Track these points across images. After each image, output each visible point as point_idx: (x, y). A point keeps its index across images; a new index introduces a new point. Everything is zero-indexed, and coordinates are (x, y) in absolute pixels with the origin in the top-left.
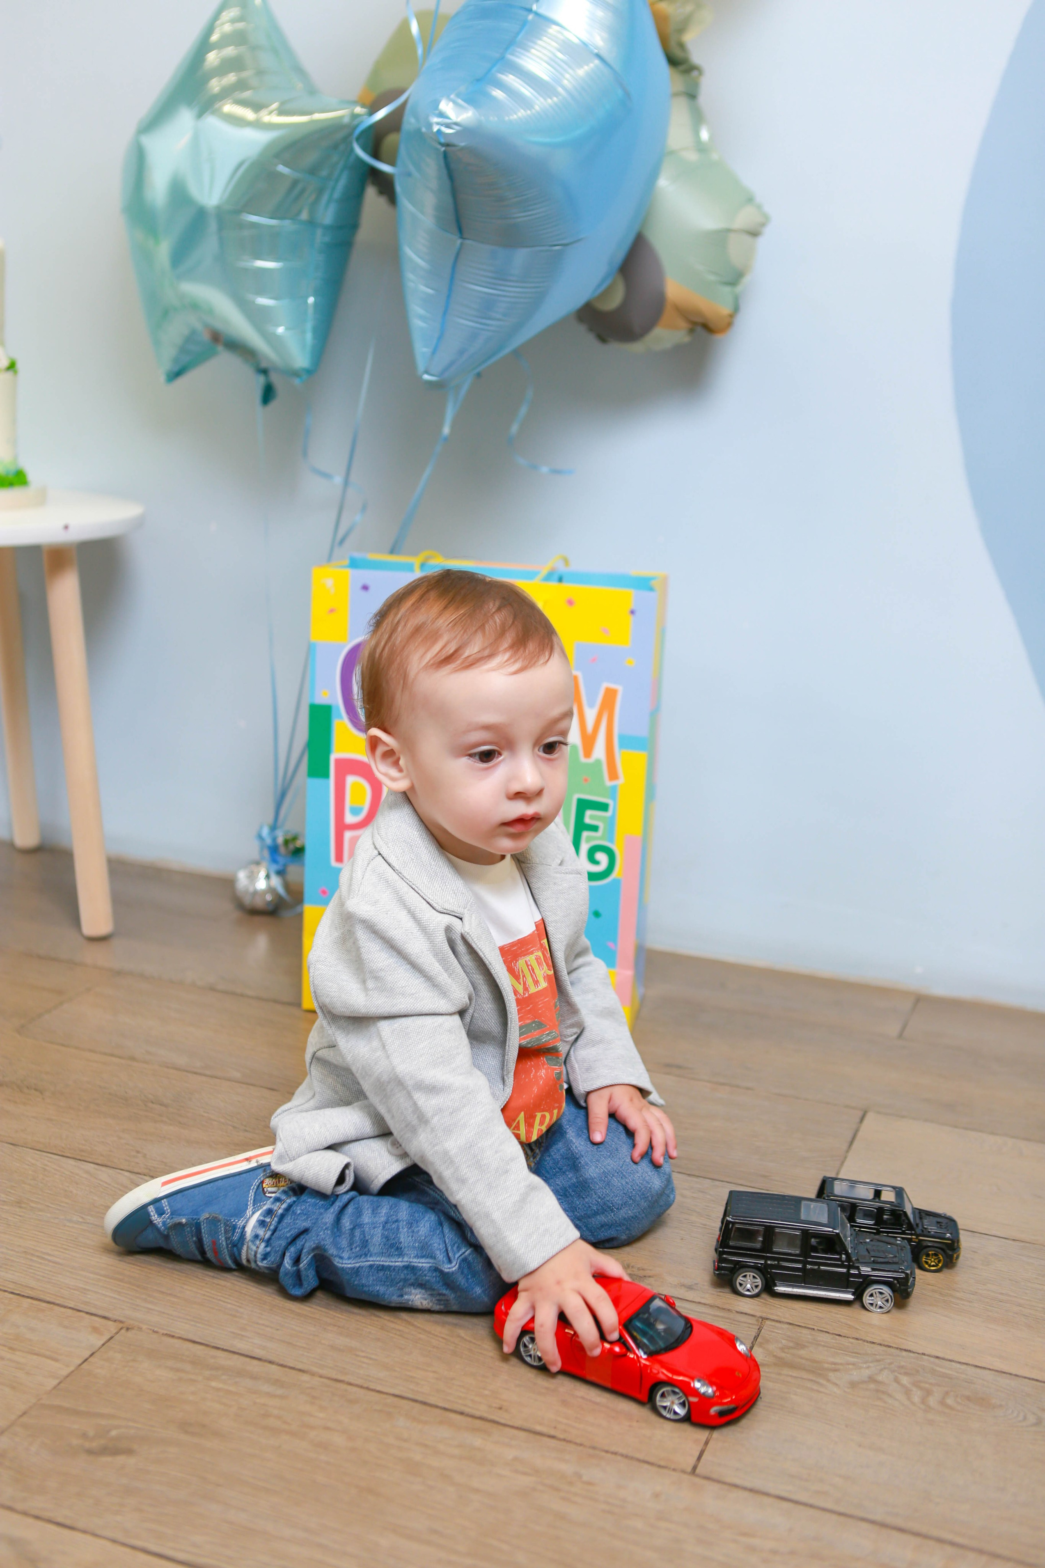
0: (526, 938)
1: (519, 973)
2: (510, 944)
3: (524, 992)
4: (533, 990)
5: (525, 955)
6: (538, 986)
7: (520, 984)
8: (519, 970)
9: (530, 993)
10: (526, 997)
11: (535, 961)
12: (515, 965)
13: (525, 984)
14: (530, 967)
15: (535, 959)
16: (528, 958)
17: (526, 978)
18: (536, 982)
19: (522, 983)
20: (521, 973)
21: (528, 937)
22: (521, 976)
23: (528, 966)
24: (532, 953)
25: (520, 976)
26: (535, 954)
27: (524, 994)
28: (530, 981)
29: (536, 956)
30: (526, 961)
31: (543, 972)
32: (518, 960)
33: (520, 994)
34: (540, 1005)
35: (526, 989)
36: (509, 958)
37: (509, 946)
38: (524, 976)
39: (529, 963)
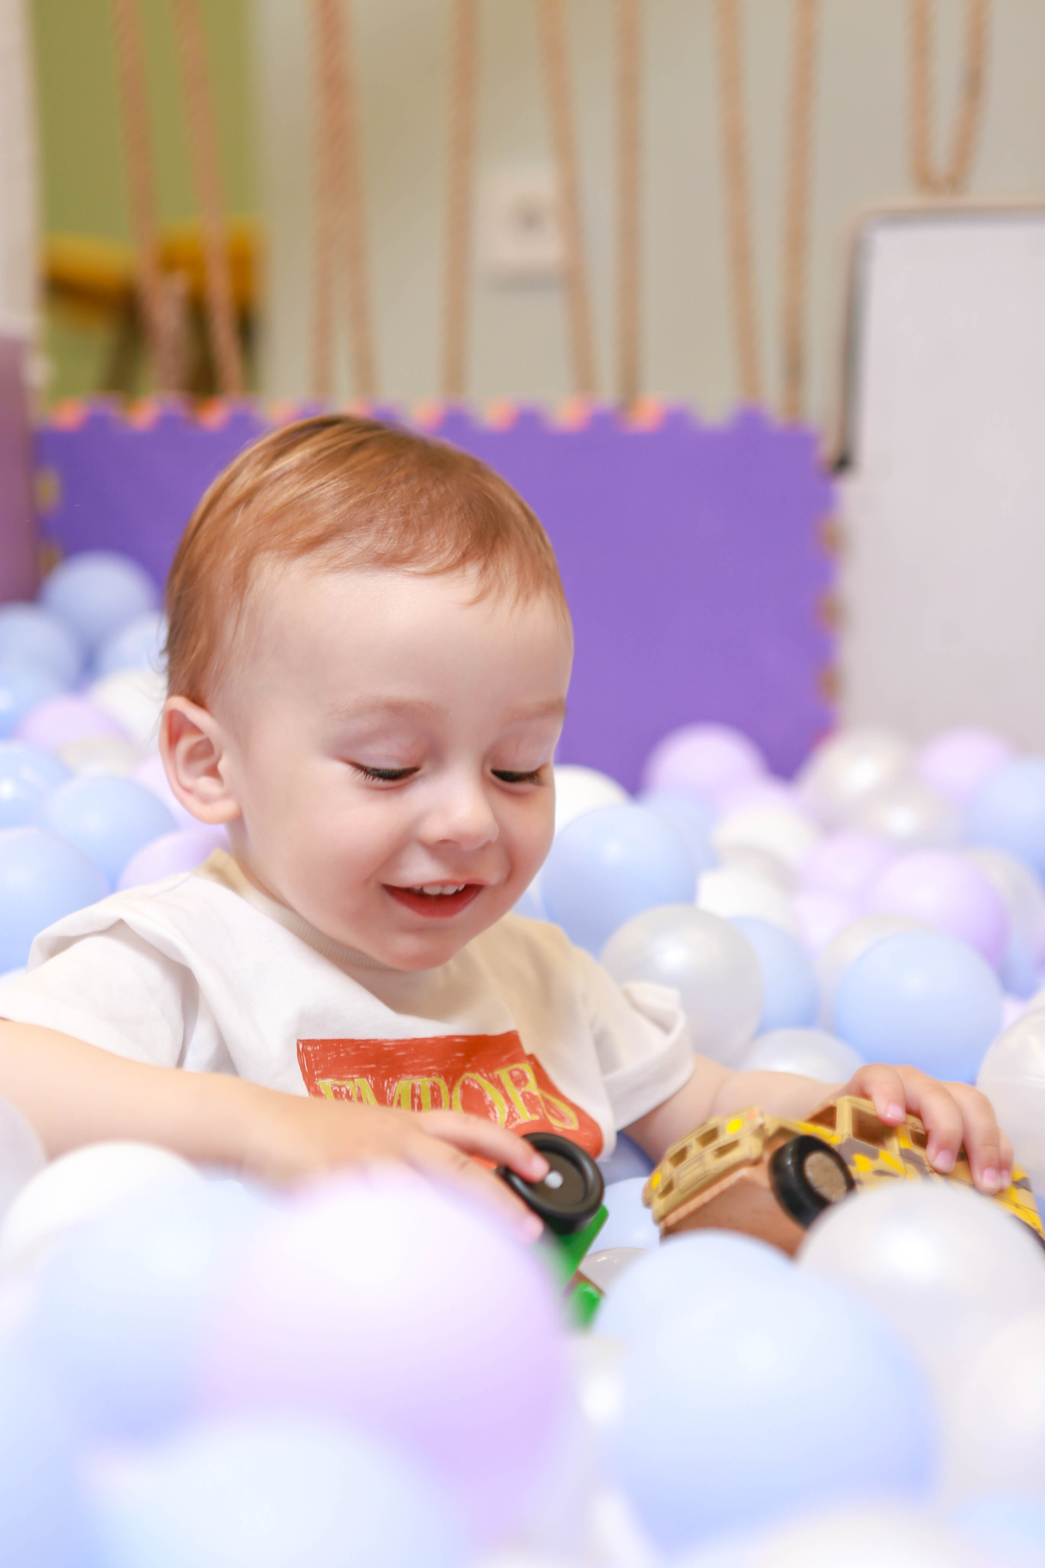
5: (412, 1073)
11: (430, 1091)
14: (416, 1100)
15: (429, 1087)
16: (417, 1081)
23: (413, 1095)
24: (425, 1074)
26: (428, 1078)
29: (429, 1081)
30: (412, 1086)
36: (382, 1070)
39: (417, 1091)
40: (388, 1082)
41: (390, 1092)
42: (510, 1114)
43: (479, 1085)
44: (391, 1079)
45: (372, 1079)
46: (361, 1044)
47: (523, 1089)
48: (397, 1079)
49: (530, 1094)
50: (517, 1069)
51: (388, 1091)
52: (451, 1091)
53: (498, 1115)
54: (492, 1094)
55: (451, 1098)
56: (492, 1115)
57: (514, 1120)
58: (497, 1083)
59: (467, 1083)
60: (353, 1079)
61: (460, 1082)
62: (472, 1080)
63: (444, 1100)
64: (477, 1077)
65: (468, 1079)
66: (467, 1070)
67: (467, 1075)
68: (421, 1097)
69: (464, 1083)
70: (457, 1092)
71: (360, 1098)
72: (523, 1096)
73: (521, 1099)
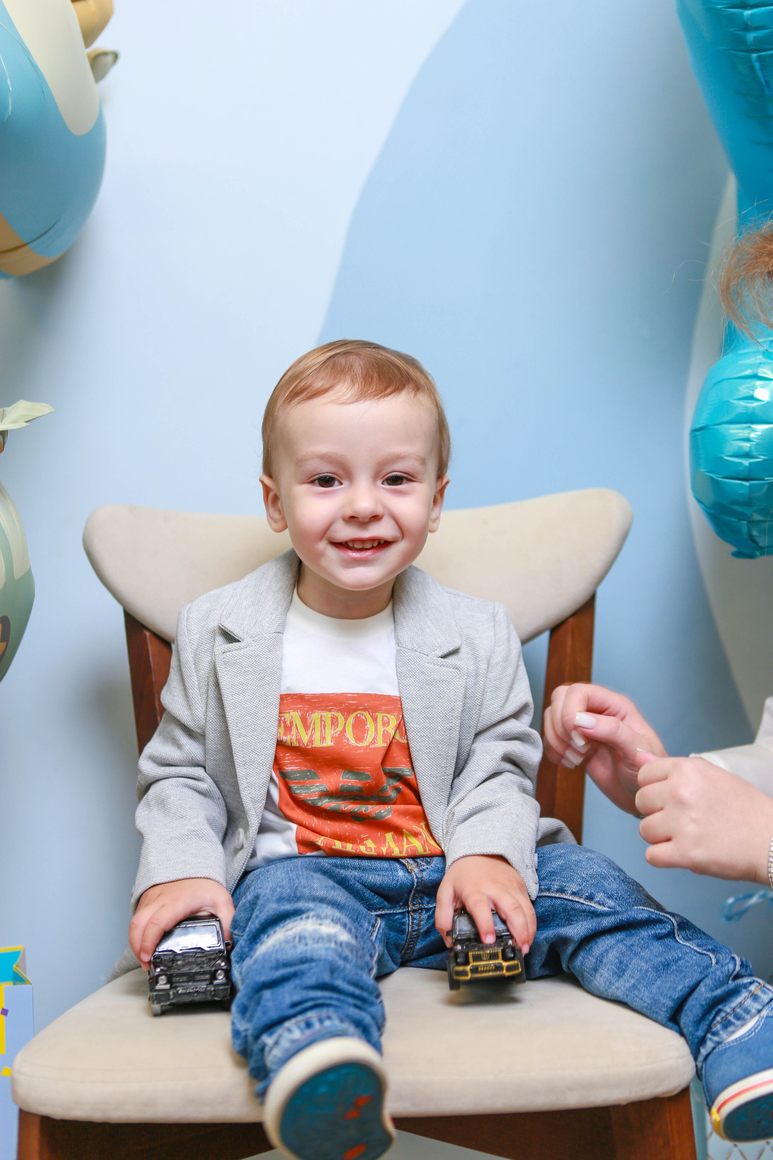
0: (330, 695)
1: (310, 724)
2: (312, 694)
3: (308, 743)
4: (317, 744)
5: (322, 710)
6: (323, 742)
7: (307, 734)
8: (311, 721)
9: (313, 746)
10: (309, 749)
11: (330, 719)
12: (309, 716)
13: (312, 736)
14: (323, 723)
15: (331, 717)
16: (324, 714)
17: (315, 731)
18: (323, 739)
19: (309, 734)
20: (312, 725)
21: (333, 695)
22: (311, 728)
23: (321, 720)
24: (330, 711)
25: (310, 726)
26: (333, 713)
27: (307, 745)
28: (317, 735)
29: (333, 715)
30: (321, 716)
31: (333, 732)
32: (315, 712)
33: (304, 743)
34: (319, 759)
35: (311, 741)
36: (306, 707)
37: (310, 697)
38: (314, 729)
39: (323, 719)
40: (309, 714)
41: (310, 718)
42: (374, 739)
43: (365, 717)
44: (310, 712)
45: (300, 712)
46: (294, 696)
47: (385, 728)
48: (313, 712)
49: (387, 732)
50: (386, 716)
51: (309, 718)
52: (346, 719)
53: (368, 737)
54: (370, 724)
55: (345, 724)
56: (365, 735)
57: (374, 743)
58: (375, 720)
59: (359, 715)
60: (289, 713)
61: (354, 715)
62: (363, 715)
63: (339, 725)
64: (366, 714)
65: (360, 713)
66: (360, 710)
67: (360, 712)
68: (326, 721)
69: (357, 715)
70: (351, 719)
71: (291, 723)
72: (383, 732)
73: (382, 733)
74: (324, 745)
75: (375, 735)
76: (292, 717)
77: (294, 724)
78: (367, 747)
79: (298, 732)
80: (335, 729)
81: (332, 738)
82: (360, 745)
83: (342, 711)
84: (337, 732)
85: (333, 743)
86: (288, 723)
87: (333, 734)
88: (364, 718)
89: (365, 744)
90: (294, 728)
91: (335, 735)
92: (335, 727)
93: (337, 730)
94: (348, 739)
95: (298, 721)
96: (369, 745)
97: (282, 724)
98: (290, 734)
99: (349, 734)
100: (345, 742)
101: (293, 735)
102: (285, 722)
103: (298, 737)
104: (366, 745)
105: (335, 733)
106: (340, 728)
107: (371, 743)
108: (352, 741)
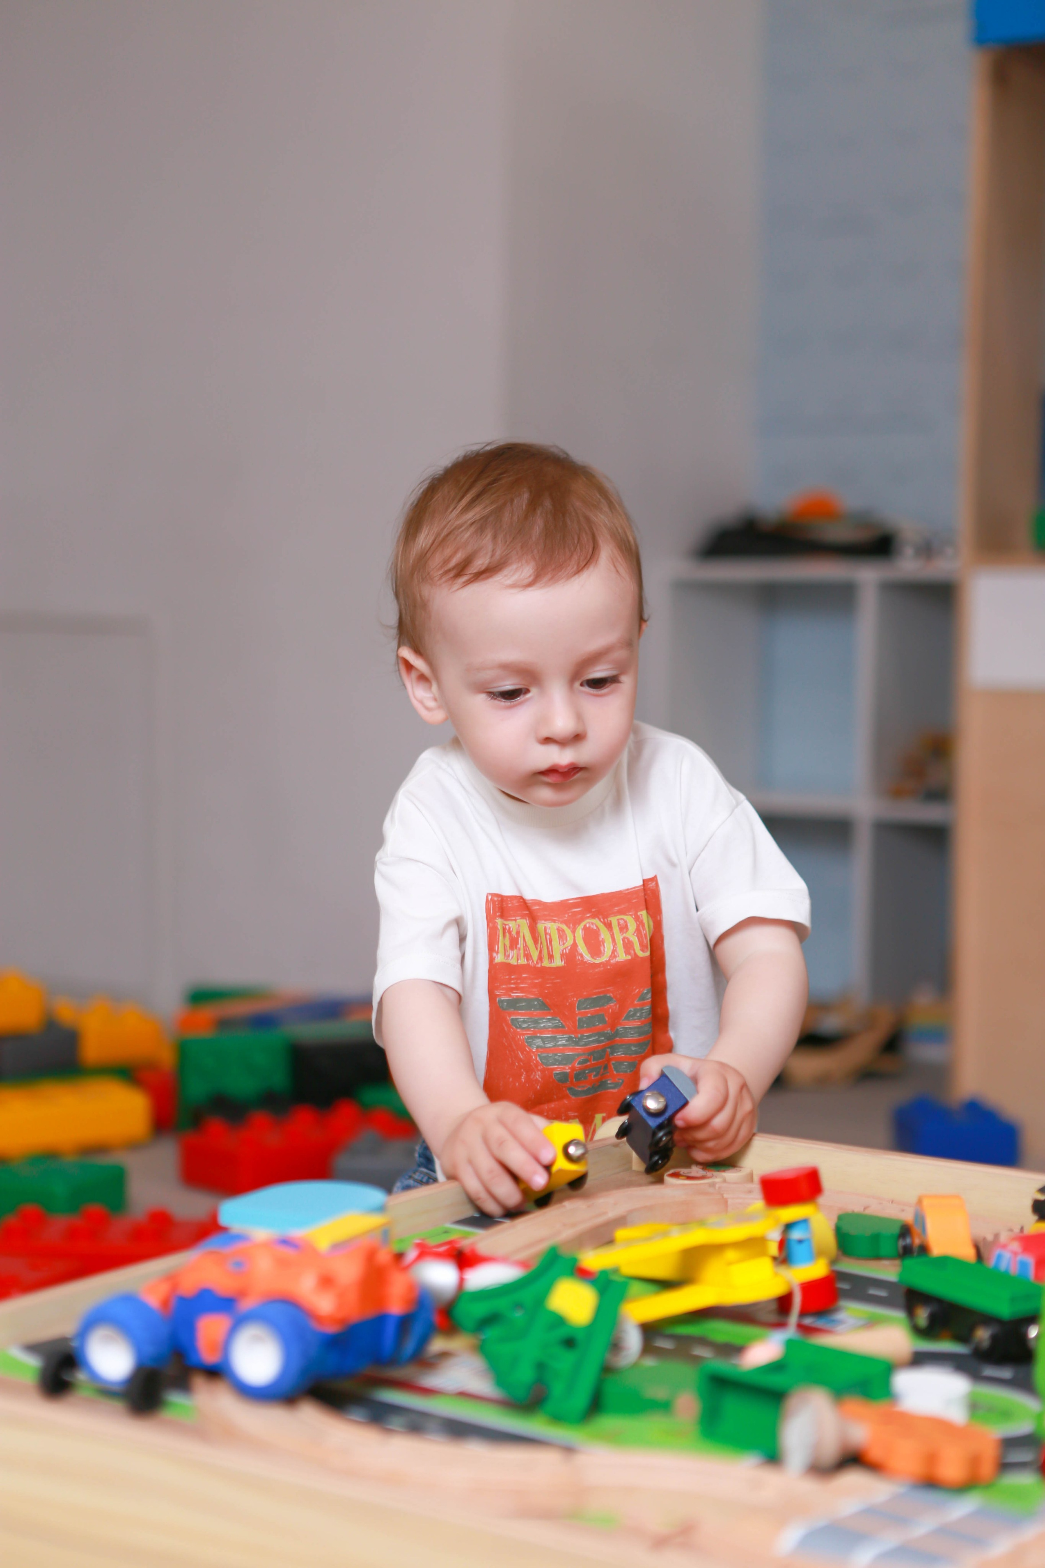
0: (555, 903)
1: (538, 937)
2: (534, 900)
3: (537, 961)
4: (546, 963)
5: (546, 920)
7: (536, 949)
8: (538, 933)
10: (538, 968)
11: (556, 931)
12: (537, 927)
13: (540, 952)
14: (548, 937)
15: (557, 929)
16: (548, 925)
17: (542, 946)
18: (551, 957)
19: (539, 949)
23: (546, 934)
24: (554, 921)
25: (538, 941)
26: (559, 923)
28: (546, 951)
29: (559, 927)
30: (545, 928)
31: (562, 947)
32: (539, 923)
33: (533, 961)
36: (531, 917)
37: (532, 902)
38: (541, 943)
39: (548, 930)
42: (614, 951)
43: (597, 926)
47: (624, 935)
50: (623, 919)
52: (574, 932)
53: (606, 950)
54: (605, 934)
55: (574, 937)
56: (602, 948)
57: (615, 957)
58: (609, 926)
59: (588, 925)
60: (515, 920)
61: (582, 925)
62: (592, 923)
63: (568, 938)
64: (596, 921)
65: (589, 923)
66: (588, 918)
67: (588, 921)
68: (551, 934)
69: (585, 926)
70: (579, 932)
71: (518, 933)
72: (623, 940)
73: (622, 942)
74: (553, 965)
75: (614, 947)
76: (519, 925)
77: (521, 934)
78: (608, 962)
79: (526, 946)
80: (564, 944)
81: (562, 955)
82: (598, 961)
83: (566, 923)
84: (568, 947)
85: (563, 963)
86: (514, 933)
87: (563, 951)
88: (595, 928)
89: (604, 959)
90: (521, 941)
91: (565, 951)
92: (563, 941)
93: (565, 946)
94: (582, 955)
95: (526, 931)
96: (609, 960)
97: (507, 934)
98: (516, 948)
99: (582, 949)
100: (579, 960)
101: (519, 949)
102: (510, 932)
103: (526, 952)
104: (606, 961)
105: (565, 949)
106: (570, 942)
107: (611, 956)
108: (587, 957)
